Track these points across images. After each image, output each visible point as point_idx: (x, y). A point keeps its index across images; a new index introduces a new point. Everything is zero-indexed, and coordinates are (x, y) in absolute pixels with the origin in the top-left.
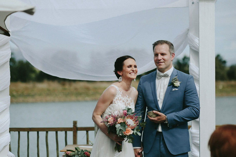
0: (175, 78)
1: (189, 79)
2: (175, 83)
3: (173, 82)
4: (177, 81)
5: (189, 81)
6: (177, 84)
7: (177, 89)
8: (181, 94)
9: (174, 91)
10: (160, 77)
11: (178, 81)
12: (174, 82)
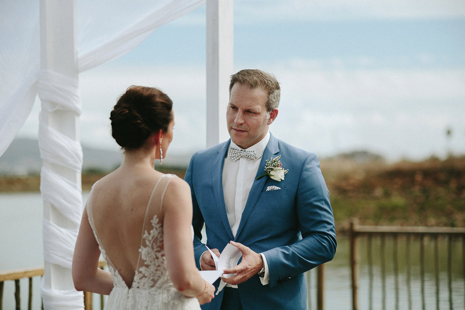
0: (275, 161)
1: (308, 164)
2: (272, 173)
3: (269, 169)
4: (278, 166)
5: (307, 170)
6: (279, 174)
7: (276, 188)
8: (286, 200)
9: (270, 191)
10: (238, 158)
11: (281, 168)
12: (272, 169)
